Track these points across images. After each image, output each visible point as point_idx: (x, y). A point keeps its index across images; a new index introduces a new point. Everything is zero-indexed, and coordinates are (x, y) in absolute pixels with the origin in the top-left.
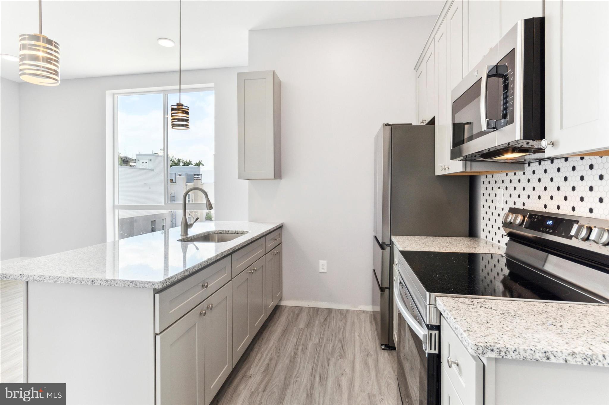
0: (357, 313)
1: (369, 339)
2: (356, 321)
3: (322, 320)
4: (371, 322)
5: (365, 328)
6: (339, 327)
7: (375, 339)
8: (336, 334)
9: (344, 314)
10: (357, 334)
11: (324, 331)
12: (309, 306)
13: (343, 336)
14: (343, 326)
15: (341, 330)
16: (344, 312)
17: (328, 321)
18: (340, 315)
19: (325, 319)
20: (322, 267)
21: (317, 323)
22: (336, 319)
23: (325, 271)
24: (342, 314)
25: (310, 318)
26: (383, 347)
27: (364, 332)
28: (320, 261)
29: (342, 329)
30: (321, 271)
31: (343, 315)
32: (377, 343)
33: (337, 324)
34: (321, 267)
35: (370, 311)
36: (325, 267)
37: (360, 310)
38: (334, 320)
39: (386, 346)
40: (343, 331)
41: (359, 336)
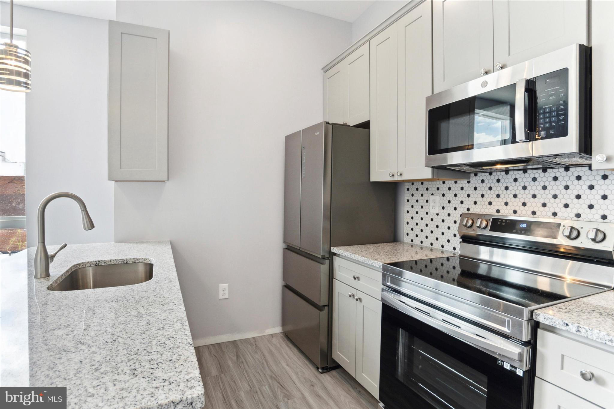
0: (267, 339)
1: (300, 365)
2: (272, 348)
3: (235, 358)
4: (288, 346)
5: (287, 354)
6: (259, 361)
7: (306, 364)
8: (261, 370)
9: (254, 344)
10: (284, 365)
11: (246, 372)
12: (206, 344)
13: (270, 370)
14: (263, 359)
15: (263, 364)
16: (252, 342)
17: (242, 357)
18: (250, 346)
19: (237, 356)
20: (223, 292)
21: (230, 363)
22: (249, 352)
23: (227, 296)
24: (251, 344)
25: (217, 359)
26: (320, 371)
27: (290, 360)
28: (220, 285)
29: (265, 363)
30: (221, 297)
31: (254, 346)
32: (311, 368)
33: (255, 358)
34: (221, 292)
35: (278, 333)
36: (227, 292)
37: (268, 334)
38: (248, 354)
39: (323, 369)
40: (267, 364)
41: (287, 365)
